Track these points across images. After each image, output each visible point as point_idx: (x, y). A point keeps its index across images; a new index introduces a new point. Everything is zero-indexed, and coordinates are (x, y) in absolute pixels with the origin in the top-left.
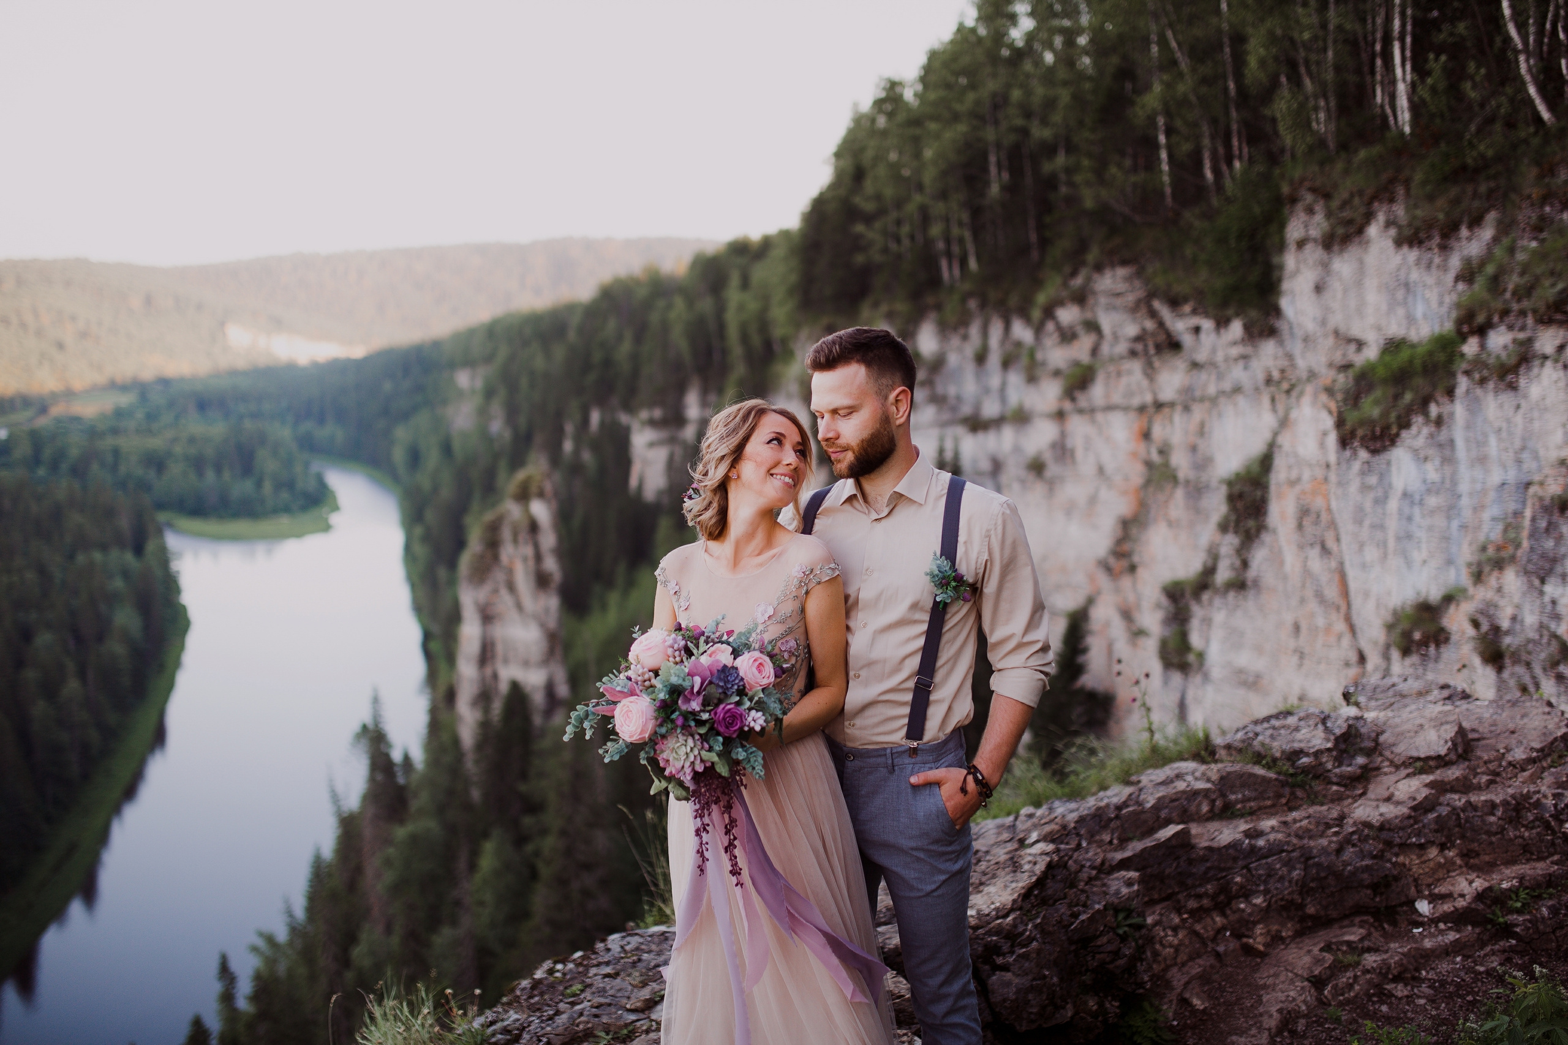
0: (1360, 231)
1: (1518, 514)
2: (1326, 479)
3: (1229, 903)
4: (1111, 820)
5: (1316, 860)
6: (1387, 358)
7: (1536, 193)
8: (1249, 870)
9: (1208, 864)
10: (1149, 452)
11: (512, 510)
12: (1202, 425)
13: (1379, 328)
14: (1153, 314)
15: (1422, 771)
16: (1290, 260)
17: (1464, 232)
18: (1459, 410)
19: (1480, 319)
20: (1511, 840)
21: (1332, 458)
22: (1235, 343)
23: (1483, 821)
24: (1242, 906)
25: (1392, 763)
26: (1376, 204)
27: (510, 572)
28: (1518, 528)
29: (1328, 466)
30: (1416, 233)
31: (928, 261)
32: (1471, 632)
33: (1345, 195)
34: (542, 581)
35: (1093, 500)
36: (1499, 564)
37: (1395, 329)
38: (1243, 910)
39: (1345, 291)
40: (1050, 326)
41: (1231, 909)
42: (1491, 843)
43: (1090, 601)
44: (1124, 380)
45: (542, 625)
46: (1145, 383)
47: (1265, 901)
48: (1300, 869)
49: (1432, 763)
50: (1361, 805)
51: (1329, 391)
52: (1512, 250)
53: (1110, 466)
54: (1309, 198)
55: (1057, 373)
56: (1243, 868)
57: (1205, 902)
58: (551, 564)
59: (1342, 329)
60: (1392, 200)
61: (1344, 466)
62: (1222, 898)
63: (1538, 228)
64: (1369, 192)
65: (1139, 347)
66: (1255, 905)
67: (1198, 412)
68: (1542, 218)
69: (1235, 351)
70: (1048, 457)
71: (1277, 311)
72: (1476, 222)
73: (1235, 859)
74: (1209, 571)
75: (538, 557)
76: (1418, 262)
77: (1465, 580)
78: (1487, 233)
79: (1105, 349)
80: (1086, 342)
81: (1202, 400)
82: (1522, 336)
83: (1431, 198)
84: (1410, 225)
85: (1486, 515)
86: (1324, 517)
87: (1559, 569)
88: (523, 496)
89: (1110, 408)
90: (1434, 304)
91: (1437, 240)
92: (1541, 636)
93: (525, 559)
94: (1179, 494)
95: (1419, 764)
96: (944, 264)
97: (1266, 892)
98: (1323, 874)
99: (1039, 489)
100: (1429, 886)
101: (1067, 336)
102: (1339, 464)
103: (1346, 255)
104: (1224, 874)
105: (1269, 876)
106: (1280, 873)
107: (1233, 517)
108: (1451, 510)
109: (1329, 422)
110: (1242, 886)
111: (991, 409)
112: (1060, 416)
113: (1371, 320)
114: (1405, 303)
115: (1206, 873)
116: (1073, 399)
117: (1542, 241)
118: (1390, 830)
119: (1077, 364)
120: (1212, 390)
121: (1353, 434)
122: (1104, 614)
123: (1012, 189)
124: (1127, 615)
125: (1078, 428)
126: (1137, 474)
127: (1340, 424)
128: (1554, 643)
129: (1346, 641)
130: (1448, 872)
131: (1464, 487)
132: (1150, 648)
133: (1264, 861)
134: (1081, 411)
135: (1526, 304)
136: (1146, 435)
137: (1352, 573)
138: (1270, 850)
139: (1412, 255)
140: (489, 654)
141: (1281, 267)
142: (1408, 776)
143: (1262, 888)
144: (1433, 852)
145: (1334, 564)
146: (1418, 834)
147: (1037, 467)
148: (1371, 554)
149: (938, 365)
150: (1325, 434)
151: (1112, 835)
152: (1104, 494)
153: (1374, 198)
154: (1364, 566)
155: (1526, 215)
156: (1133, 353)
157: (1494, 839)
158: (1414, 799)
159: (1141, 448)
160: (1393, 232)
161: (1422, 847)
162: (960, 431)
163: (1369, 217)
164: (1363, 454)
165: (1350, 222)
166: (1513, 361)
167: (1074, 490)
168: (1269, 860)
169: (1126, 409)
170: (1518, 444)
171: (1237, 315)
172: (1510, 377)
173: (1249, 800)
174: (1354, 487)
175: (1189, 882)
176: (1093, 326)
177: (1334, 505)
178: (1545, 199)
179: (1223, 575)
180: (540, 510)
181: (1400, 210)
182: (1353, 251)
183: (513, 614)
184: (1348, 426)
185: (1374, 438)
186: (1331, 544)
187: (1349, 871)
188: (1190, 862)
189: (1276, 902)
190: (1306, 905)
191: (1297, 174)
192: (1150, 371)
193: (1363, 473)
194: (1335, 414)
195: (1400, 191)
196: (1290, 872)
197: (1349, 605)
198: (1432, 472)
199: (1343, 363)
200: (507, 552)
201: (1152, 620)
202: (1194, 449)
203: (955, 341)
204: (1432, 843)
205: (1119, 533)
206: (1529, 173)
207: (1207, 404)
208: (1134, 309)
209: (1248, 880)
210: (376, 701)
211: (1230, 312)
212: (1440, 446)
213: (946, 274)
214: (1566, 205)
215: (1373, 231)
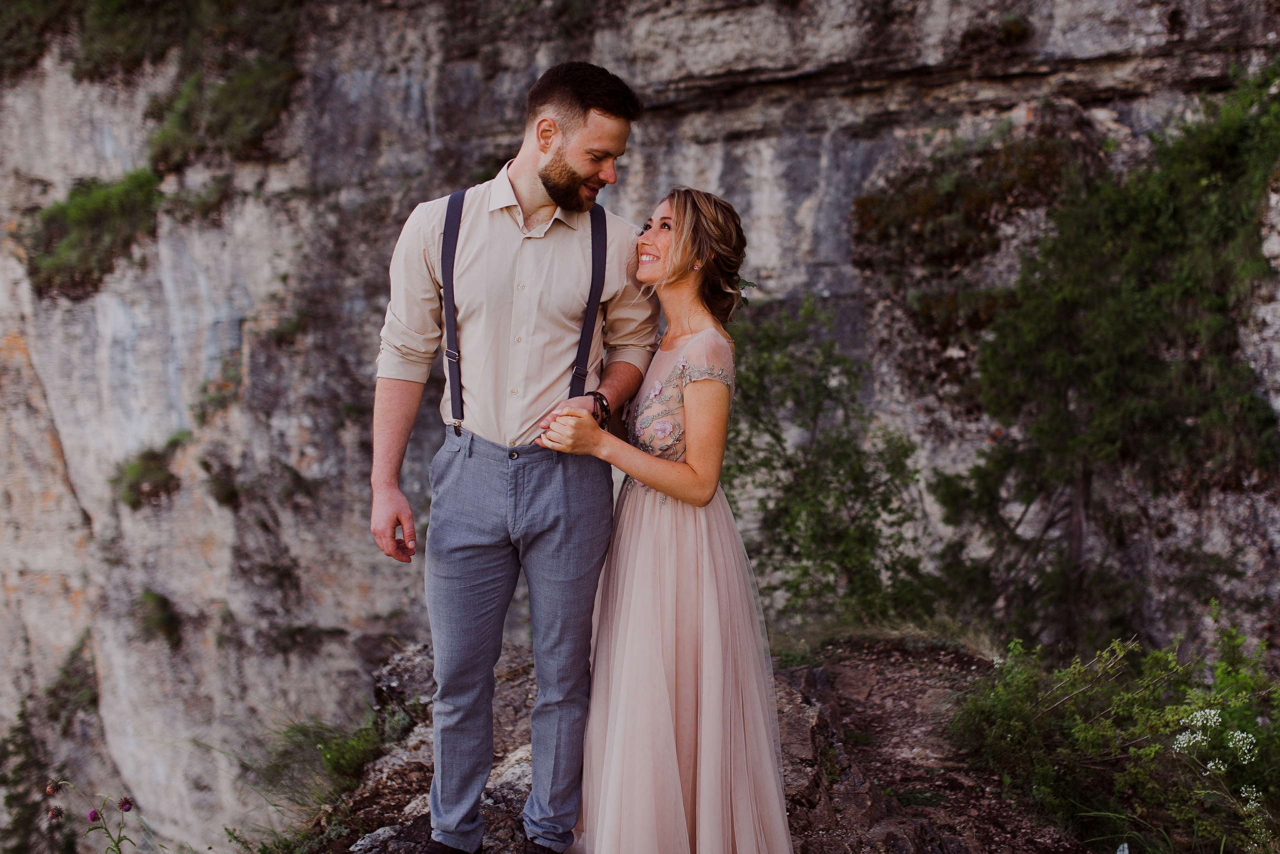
0: (34, 63)
1: (236, 351)
2: (23, 333)
6: (79, 200)
7: (218, 30)
13: (65, 168)
17: (148, 68)
18: (164, 250)
19: (177, 156)
21: (28, 309)
26: (48, 36)
28: (237, 364)
29: (23, 318)
30: (97, 67)
32: (202, 475)
33: (12, 24)
36: (222, 403)
37: (84, 168)
39: (23, 127)
51: (16, 236)
52: (200, 87)
59: (24, 169)
60: (65, 32)
61: (43, 316)
63: (225, 64)
64: (40, 19)
68: (227, 56)
72: (159, 58)
76: (102, 98)
77: (188, 421)
78: (171, 70)
82: (220, 173)
83: (109, 29)
84: (87, 59)
85: (203, 355)
86: (26, 373)
87: (283, 402)
90: (124, 141)
91: (119, 75)
92: (273, 469)
102: (36, 315)
103: (19, 89)
108: (166, 353)
109: (19, 271)
113: (55, 159)
114: (91, 140)
117: (229, 79)
121: (49, 282)
127: (33, 271)
128: (287, 475)
129: (67, 503)
131: (177, 329)
135: (220, 141)
137: (65, 431)
139: (95, 91)
145: (42, 423)
148: (85, 407)
150: (16, 283)
153: (45, 28)
154: (78, 422)
155: (211, 53)
160: (70, 65)
163: (42, 49)
164: (64, 303)
165: (19, 53)
166: (213, 198)
170: (227, 281)
172: (213, 215)
174: (57, 340)
177: (35, 359)
178: (229, 36)
181: (75, 42)
182: (27, 85)
184: (43, 275)
185: (75, 285)
186: (37, 402)
193: (65, 323)
194: (26, 262)
195: (74, 23)
197: (65, 464)
198: (142, 316)
199: (28, 205)
206: (208, 10)
212: (148, 288)
214: (249, 44)
215: (48, 63)
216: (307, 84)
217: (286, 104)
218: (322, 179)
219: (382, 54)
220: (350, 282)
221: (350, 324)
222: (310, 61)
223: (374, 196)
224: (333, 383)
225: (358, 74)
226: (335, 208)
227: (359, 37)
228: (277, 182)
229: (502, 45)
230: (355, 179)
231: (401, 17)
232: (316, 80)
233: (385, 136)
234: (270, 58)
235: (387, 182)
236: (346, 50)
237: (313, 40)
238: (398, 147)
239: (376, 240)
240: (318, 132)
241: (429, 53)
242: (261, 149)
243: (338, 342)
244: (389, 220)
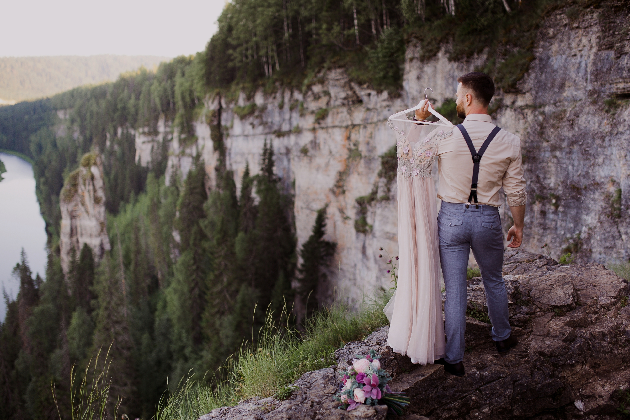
0: (435, 55)
3: (468, 413)
4: (392, 360)
5: (520, 381)
6: (446, 107)
7: (504, 40)
8: (480, 391)
9: (456, 389)
10: (350, 145)
11: (83, 170)
12: (371, 133)
13: (442, 94)
14: (351, 88)
15: (560, 315)
16: (407, 66)
17: (476, 56)
20: (616, 356)
22: (384, 100)
23: (601, 345)
24: (477, 414)
25: (542, 310)
26: (441, 44)
27: (83, 197)
30: (457, 56)
31: (259, 66)
33: (429, 40)
34: (97, 201)
35: (327, 164)
38: (477, 417)
39: (429, 79)
40: (310, 93)
41: (469, 416)
42: (606, 358)
43: (327, 206)
44: (340, 115)
45: (97, 219)
46: (348, 116)
47: (490, 409)
48: (511, 389)
49: (563, 309)
50: (532, 339)
52: (494, 63)
53: (334, 151)
54: (415, 41)
55: (312, 112)
56: (476, 390)
57: (454, 413)
58: (101, 193)
60: (447, 42)
62: (464, 409)
63: (505, 54)
64: (439, 38)
65: (346, 102)
66: (484, 413)
67: (370, 129)
68: (506, 50)
69: (385, 104)
70: (309, 147)
71: (402, 87)
72: (480, 52)
73: (471, 384)
74: (374, 193)
75: (95, 191)
76: (457, 68)
78: (484, 57)
79: (332, 103)
80: (324, 100)
81: (371, 123)
82: (499, 98)
83: (463, 41)
84: (454, 52)
88: (88, 164)
89: (334, 127)
91: (465, 59)
93: (89, 191)
94: (362, 161)
95: (557, 310)
96: (266, 67)
97: (491, 404)
98: (524, 391)
99: (306, 160)
100: (578, 389)
101: (317, 97)
103: (429, 65)
104: (465, 395)
105: (492, 394)
106: (499, 392)
107: (384, 171)
110: (476, 402)
111: (285, 127)
112: (314, 130)
113: (439, 91)
114: (452, 84)
115: (454, 395)
116: (319, 123)
117: (506, 60)
118: (555, 356)
119: (321, 108)
120: (375, 119)
122: (332, 211)
123: (293, 36)
124: (341, 211)
125: (321, 135)
126: (345, 154)
130: (588, 379)
132: (351, 223)
133: (489, 385)
134: (322, 128)
135: (500, 85)
136: (349, 138)
138: (492, 377)
139: (455, 65)
140: (74, 232)
141: (403, 69)
142: (552, 318)
143: (488, 402)
144: (578, 368)
146: (571, 359)
147: (305, 151)
149: (264, 109)
151: (393, 369)
152: (332, 162)
153: (441, 41)
155: (500, 49)
156: (343, 104)
157: (607, 356)
158: (563, 334)
159: (347, 143)
160: (448, 55)
161: (573, 365)
162: (273, 136)
163: (438, 49)
165: (431, 51)
166: (495, 108)
167: (320, 161)
168: (492, 384)
169: (341, 127)
171: (385, 89)
172: (494, 114)
173: (471, 341)
175: (444, 401)
176: (327, 93)
178: (507, 43)
179: (380, 194)
180: (95, 170)
181: (451, 47)
182: (432, 63)
183: (85, 214)
187: (539, 388)
188: (444, 388)
189: (496, 409)
190: (514, 410)
191: (410, 31)
192: (350, 112)
195: (451, 39)
196: (505, 391)
200: (81, 188)
201: (352, 213)
202: (368, 143)
203: (271, 100)
204: (578, 362)
205: (338, 177)
206: (501, 31)
207: (373, 125)
208: (344, 87)
209: (479, 398)
210: (23, 253)
211: (383, 88)
213: (266, 71)
214: (515, 45)
215: (440, 55)
216: (537, 61)
217: (527, 70)
218: (538, 101)
219: (570, 48)
220: (545, 144)
221: (543, 161)
222: (539, 52)
223: (560, 109)
224: (532, 185)
225: (559, 57)
226: (543, 113)
227: (561, 41)
228: (520, 102)
229: (626, 43)
230: (552, 102)
231: (581, 32)
232: (541, 60)
233: (567, 84)
234: (523, 51)
235: (566, 103)
236: (555, 47)
237: (542, 43)
238: (572, 88)
239: (558, 127)
240: (539, 81)
241: (592, 47)
242: (515, 88)
243: (537, 169)
244: (565, 120)
